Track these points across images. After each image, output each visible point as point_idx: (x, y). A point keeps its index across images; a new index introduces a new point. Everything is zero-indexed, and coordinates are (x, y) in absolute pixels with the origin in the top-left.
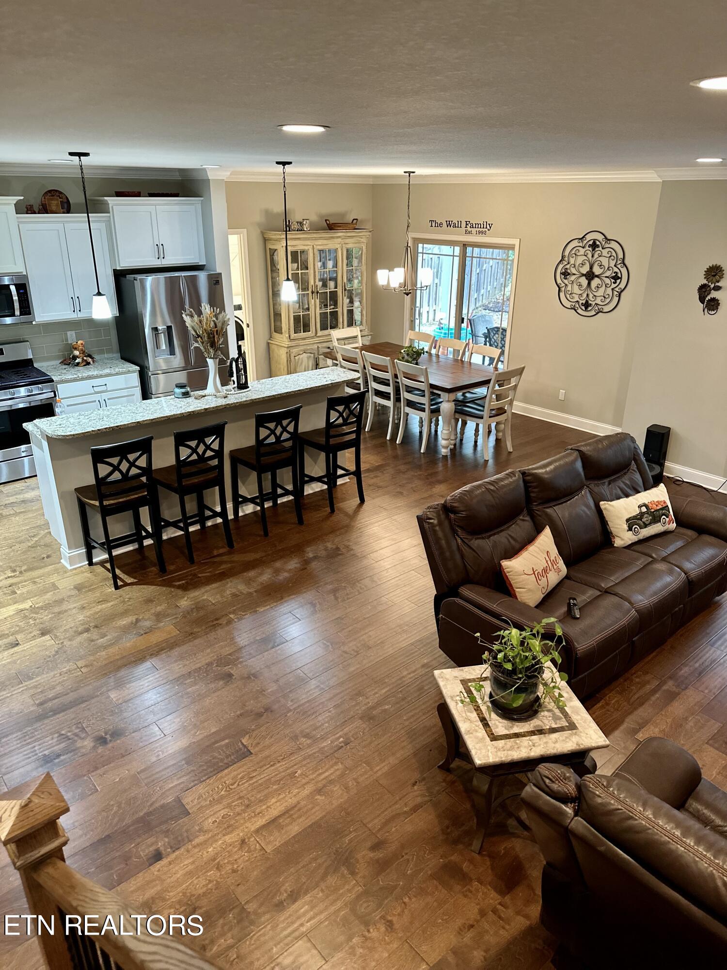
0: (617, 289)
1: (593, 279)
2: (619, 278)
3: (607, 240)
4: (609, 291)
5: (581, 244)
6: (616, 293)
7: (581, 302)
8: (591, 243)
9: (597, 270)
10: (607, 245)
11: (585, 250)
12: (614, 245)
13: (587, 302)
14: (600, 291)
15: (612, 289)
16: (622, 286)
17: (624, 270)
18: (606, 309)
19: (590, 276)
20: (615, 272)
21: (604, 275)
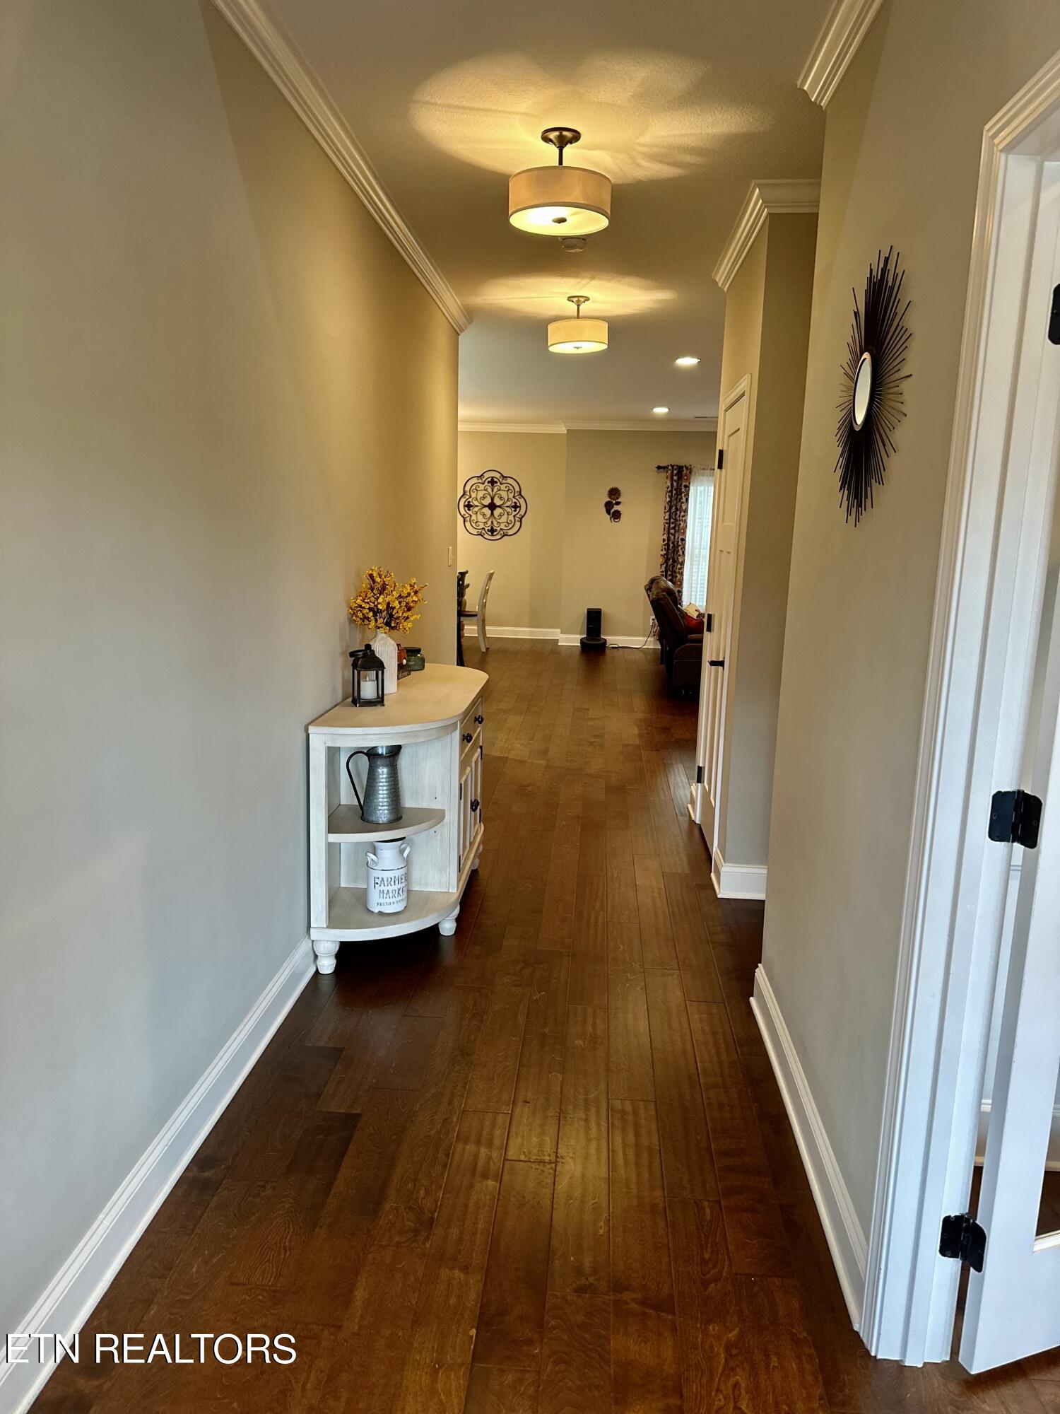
0: (518, 516)
1: (495, 509)
2: (518, 507)
3: (504, 477)
4: (511, 518)
5: (480, 481)
6: (517, 519)
7: (486, 529)
8: (490, 479)
9: (497, 502)
10: (504, 481)
11: (484, 486)
12: (509, 481)
13: (492, 528)
14: (503, 518)
15: (514, 516)
16: (522, 512)
17: (522, 501)
18: (510, 532)
19: (492, 507)
20: (514, 502)
21: (505, 505)
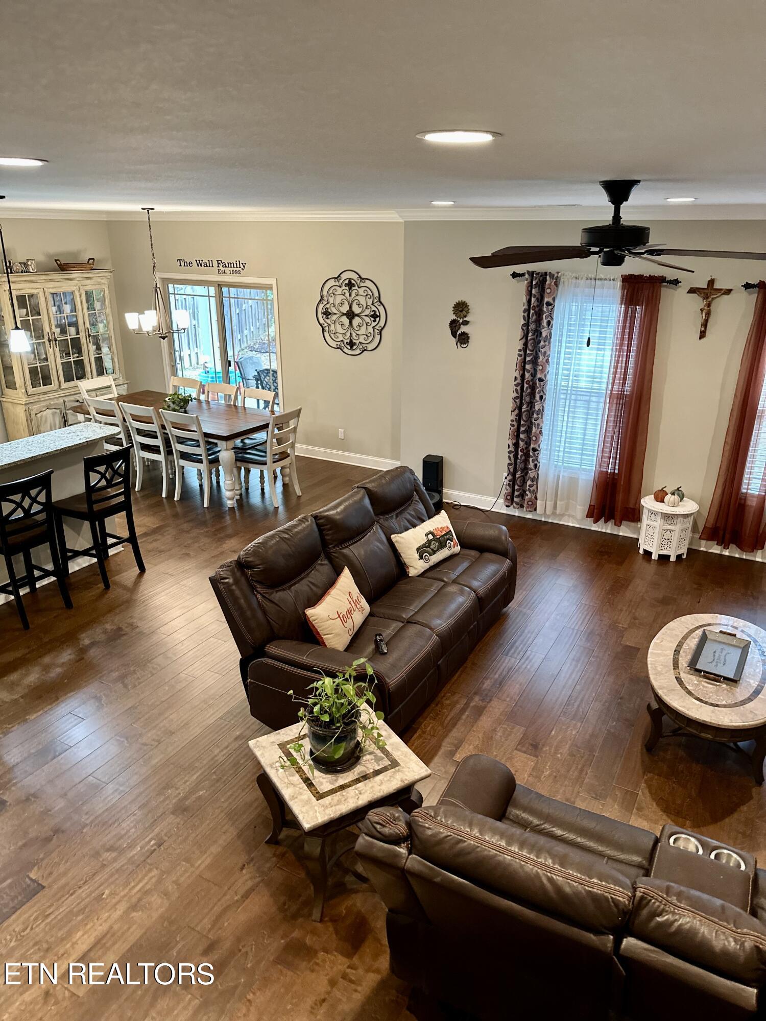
0: (377, 327)
1: (353, 318)
2: (377, 316)
3: (362, 279)
4: (370, 330)
5: (337, 284)
6: (377, 331)
7: (345, 341)
8: (347, 282)
9: (356, 310)
10: (362, 284)
11: (342, 289)
12: (368, 283)
13: (351, 341)
14: (363, 330)
15: (373, 327)
16: (382, 324)
17: (381, 309)
18: (370, 347)
19: (351, 315)
20: (373, 311)
21: (364, 314)
